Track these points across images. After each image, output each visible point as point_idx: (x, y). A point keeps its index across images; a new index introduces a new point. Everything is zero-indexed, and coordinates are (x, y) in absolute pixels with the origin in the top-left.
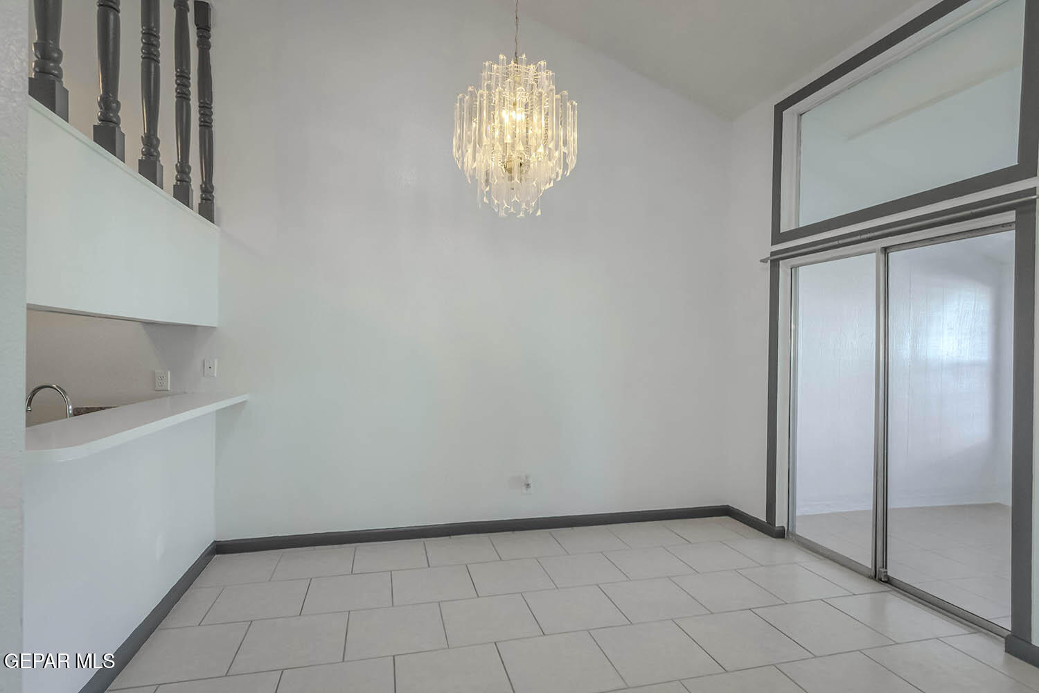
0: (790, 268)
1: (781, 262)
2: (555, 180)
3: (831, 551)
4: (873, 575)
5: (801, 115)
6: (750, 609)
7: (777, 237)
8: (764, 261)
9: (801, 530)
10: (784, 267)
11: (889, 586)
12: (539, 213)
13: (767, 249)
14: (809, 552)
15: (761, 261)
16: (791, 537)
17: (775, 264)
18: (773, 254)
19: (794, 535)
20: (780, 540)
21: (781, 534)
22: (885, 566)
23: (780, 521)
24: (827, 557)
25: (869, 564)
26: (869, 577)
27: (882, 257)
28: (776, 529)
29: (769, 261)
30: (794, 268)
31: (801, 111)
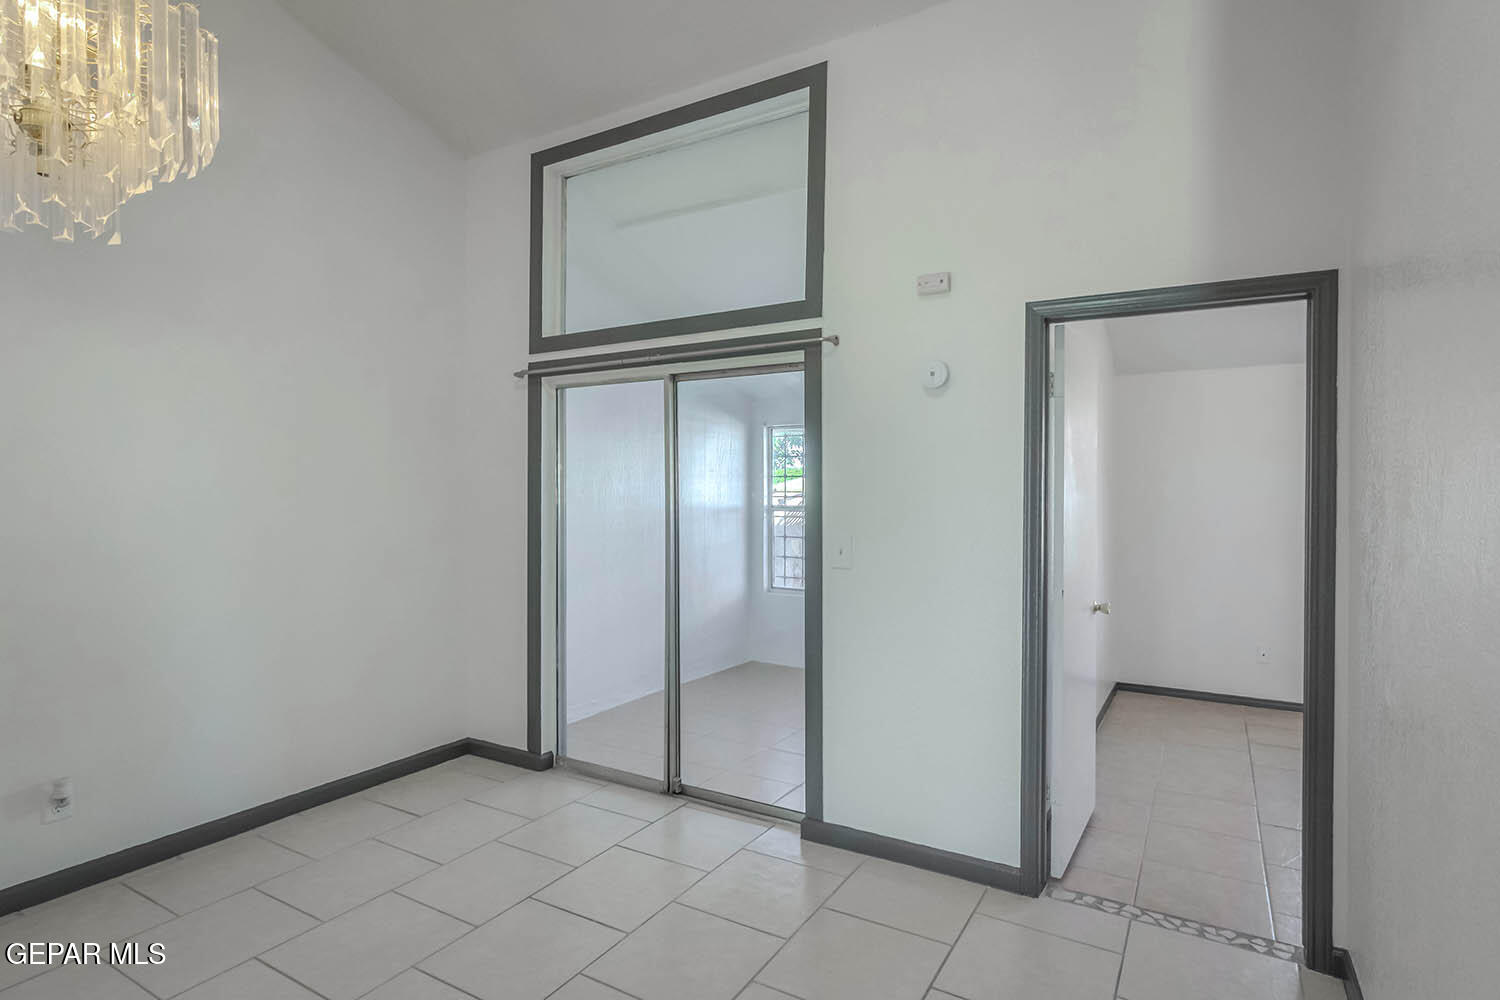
0: (555, 387)
1: (543, 378)
2: (155, 179)
3: (616, 770)
4: (666, 788)
5: (567, 178)
6: (530, 897)
7: (538, 343)
8: (519, 375)
9: (575, 751)
10: (547, 387)
11: (685, 797)
12: (116, 240)
13: (524, 359)
14: (588, 779)
15: (516, 374)
16: (561, 763)
17: (535, 384)
18: (532, 366)
19: (565, 759)
20: (548, 773)
21: (548, 764)
22: (678, 774)
23: (547, 745)
24: (611, 780)
25: (661, 776)
26: (663, 793)
27: (671, 385)
28: (543, 758)
29: (526, 376)
30: (560, 389)
31: (567, 173)
